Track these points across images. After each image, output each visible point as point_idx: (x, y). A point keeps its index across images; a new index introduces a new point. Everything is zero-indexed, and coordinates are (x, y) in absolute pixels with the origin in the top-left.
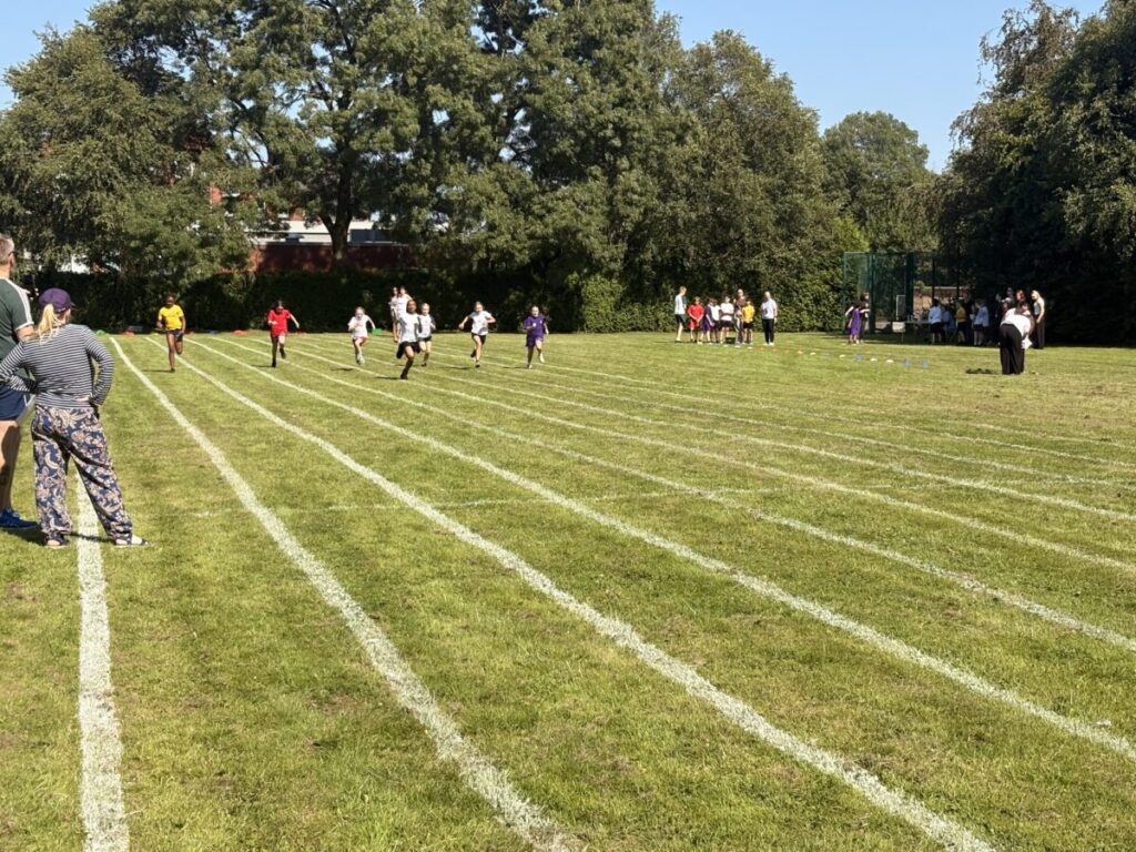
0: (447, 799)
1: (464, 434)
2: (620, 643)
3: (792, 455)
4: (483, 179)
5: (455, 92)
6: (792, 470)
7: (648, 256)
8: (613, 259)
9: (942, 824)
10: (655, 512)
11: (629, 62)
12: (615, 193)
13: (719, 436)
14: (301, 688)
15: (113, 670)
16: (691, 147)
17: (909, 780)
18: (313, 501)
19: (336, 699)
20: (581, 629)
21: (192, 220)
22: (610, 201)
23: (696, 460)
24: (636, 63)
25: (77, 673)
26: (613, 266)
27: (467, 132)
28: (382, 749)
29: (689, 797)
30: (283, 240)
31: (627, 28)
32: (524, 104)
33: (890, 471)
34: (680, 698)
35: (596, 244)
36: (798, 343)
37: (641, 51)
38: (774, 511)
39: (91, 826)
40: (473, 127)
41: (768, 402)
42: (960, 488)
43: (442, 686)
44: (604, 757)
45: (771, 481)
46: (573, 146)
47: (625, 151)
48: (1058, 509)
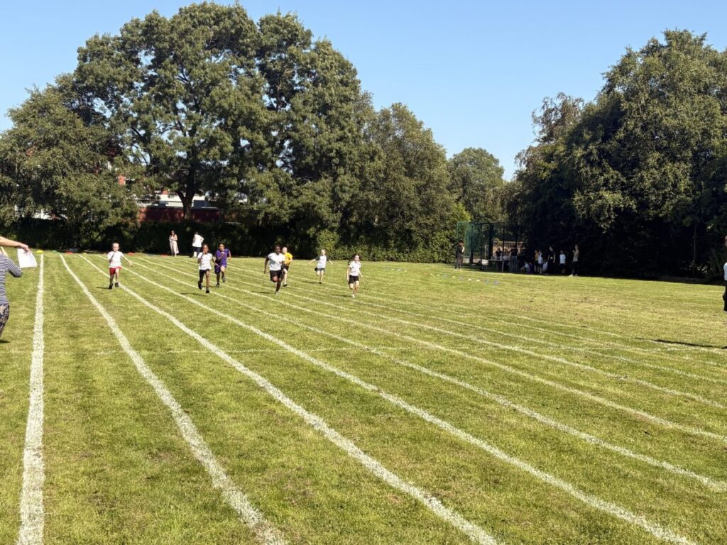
0: (214, 508)
1: (246, 313)
2: (316, 428)
3: (420, 330)
4: (266, 175)
5: (253, 130)
6: (418, 337)
7: (354, 220)
8: (334, 221)
9: (471, 526)
10: (343, 358)
11: (346, 117)
12: (336, 186)
13: (382, 318)
14: (143, 448)
15: (44, 436)
16: (378, 164)
17: (457, 503)
18: (161, 347)
19: (162, 455)
20: (296, 420)
22: (333, 191)
23: (368, 331)
24: (350, 118)
25: (24, 437)
26: (335, 225)
27: (259, 150)
28: (183, 481)
29: (342, 510)
30: (157, 205)
31: (346, 100)
32: (289, 137)
33: (469, 340)
34: (344, 458)
35: (326, 213)
37: (353, 112)
38: (406, 359)
39: (24, 518)
40: (261, 147)
41: (411, 301)
42: (504, 350)
43: (219, 449)
44: (300, 488)
45: (406, 343)
46: (313, 160)
47: (342, 164)
48: (554, 362)
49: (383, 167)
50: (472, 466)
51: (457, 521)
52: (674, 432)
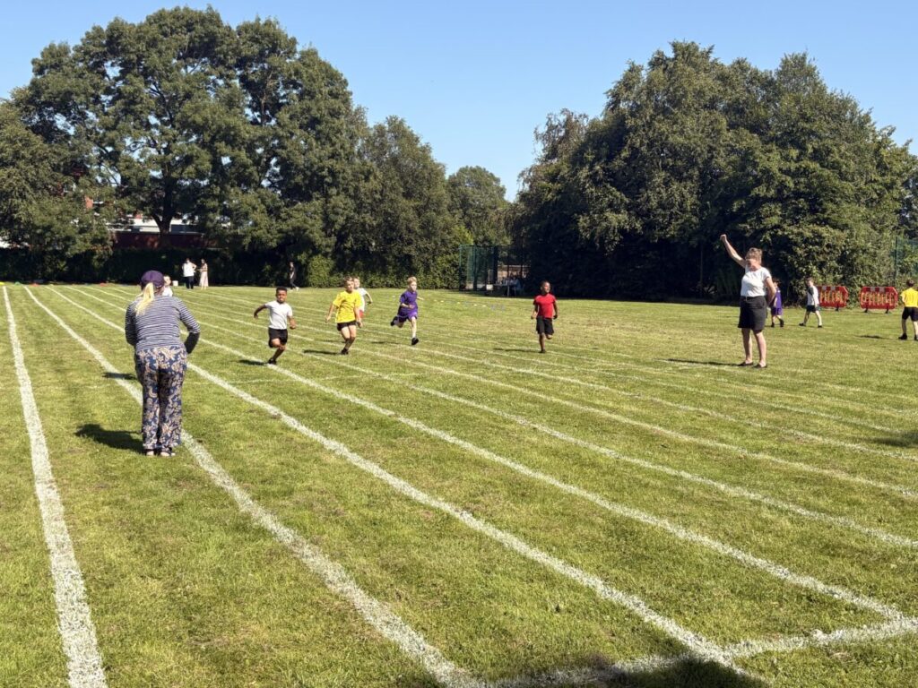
1: (244, 344)
2: (338, 453)
3: (431, 356)
4: (251, 198)
5: (233, 146)
6: (430, 363)
7: (349, 245)
8: (327, 246)
10: (355, 386)
11: (337, 132)
12: (328, 208)
15: (52, 469)
16: (373, 184)
17: (488, 515)
19: (181, 483)
20: (316, 446)
21: (74, 218)
22: (325, 212)
24: (341, 134)
25: (32, 471)
26: (329, 250)
27: (241, 170)
30: (130, 230)
31: (335, 114)
32: (275, 155)
33: (483, 364)
34: (370, 480)
35: (318, 238)
36: (434, 296)
37: (345, 127)
38: (421, 385)
40: (245, 166)
42: (519, 373)
43: (240, 476)
45: (419, 369)
46: (303, 180)
47: (335, 184)
48: (569, 384)
49: (379, 187)
50: (498, 482)
51: (490, 531)
52: (689, 444)
